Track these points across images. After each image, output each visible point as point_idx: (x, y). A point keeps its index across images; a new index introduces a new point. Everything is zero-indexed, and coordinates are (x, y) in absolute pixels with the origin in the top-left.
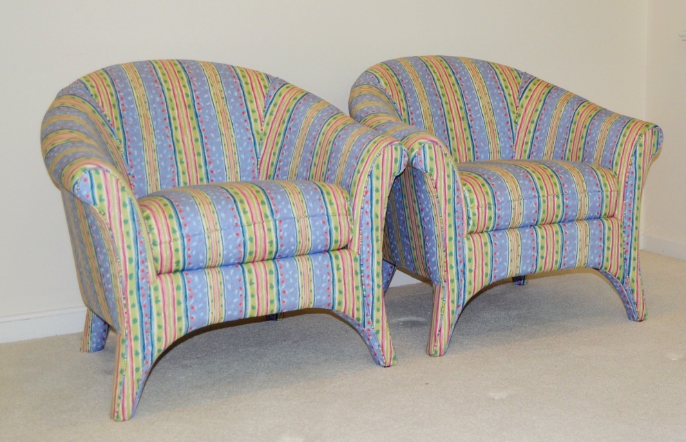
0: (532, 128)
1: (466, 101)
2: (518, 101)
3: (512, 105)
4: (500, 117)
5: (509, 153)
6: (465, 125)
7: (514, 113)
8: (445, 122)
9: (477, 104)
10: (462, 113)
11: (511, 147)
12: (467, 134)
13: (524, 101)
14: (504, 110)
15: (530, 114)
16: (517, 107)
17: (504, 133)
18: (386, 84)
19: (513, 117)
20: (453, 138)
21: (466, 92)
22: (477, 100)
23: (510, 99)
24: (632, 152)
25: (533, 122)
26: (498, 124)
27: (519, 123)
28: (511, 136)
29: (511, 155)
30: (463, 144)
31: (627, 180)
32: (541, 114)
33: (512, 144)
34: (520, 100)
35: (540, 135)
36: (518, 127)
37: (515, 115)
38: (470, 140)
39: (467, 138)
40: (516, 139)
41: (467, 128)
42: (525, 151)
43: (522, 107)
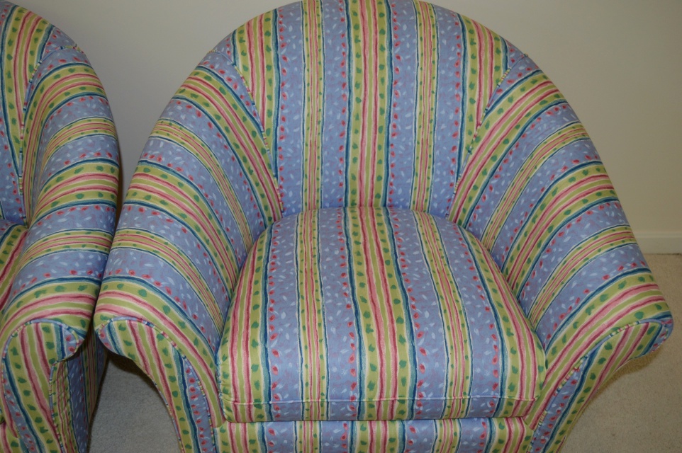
0: (490, 166)
1: (394, 100)
2: (482, 114)
3: (471, 119)
4: (443, 137)
5: (446, 194)
6: (381, 139)
7: (470, 133)
8: (345, 135)
9: (412, 108)
10: (382, 120)
11: (452, 185)
12: (381, 155)
13: (494, 117)
14: (454, 127)
15: (494, 144)
16: (478, 124)
17: (444, 163)
18: (245, 68)
19: (467, 139)
20: (355, 160)
21: (400, 84)
22: (413, 101)
23: (470, 109)
24: (587, 352)
25: (494, 158)
26: (436, 147)
27: (474, 152)
28: (455, 170)
29: (448, 197)
30: (370, 171)
31: (560, 387)
32: (509, 151)
33: (453, 181)
34: (487, 114)
35: (497, 185)
36: (471, 157)
37: (472, 137)
38: (384, 164)
39: (380, 162)
40: (462, 175)
41: (384, 146)
42: (470, 199)
43: (487, 126)
